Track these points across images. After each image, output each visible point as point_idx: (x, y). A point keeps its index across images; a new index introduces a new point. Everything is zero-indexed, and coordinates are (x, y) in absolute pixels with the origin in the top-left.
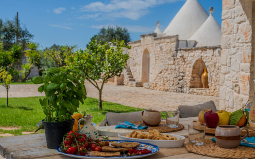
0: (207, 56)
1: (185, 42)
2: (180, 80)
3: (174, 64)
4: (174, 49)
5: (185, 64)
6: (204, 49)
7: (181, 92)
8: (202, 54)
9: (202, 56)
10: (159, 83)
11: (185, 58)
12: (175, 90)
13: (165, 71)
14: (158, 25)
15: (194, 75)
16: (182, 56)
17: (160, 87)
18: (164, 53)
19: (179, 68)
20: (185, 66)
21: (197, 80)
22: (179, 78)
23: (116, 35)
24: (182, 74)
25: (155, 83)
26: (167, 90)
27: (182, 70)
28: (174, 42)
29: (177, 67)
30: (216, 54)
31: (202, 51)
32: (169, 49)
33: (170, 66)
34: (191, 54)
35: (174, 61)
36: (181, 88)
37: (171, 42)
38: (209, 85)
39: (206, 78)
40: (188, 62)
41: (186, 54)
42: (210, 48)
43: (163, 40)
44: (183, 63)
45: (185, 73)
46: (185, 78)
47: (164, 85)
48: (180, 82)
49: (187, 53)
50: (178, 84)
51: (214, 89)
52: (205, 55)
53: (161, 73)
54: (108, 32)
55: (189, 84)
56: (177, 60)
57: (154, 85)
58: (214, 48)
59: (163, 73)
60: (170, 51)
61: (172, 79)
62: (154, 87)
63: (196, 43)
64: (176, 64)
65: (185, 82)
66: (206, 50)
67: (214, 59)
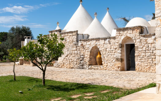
0: (100, 44)
1: (82, 35)
2: (81, 61)
3: (76, 50)
4: (76, 40)
5: (84, 50)
6: (98, 39)
7: (83, 68)
8: (96, 43)
9: (96, 44)
10: (66, 63)
11: (84, 46)
12: (78, 68)
13: (70, 55)
14: (58, 24)
15: (91, 57)
16: (82, 45)
17: (67, 66)
18: (68, 43)
19: (80, 53)
20: (84, 51)
21: (93, 60)
22: (80, 59)
23: (22, 32)
24: (82, 57)
25: (63, 63)
26: (72, 68)
27: (82, 54)
28: (75, 35)
29: (79, 52)
30: (106, 43)
31: (96, 41)
32: (72, 40)
33: (73, 52)
34: (88, 43)
35: (76, 48)
36: (82, 66)
37: (73, 36)
38: (103, 63)
39: (100, 58)
40: (86, 49)
41: (84, 43)
42: (102, 39)
43: (66, 34)
44: (83, 49)
45: (85, 56)
46: (85, 59)
47: (70, 64)
48: (81, 62)
49: (86, 42)
50: (80, 63)
51: (107, 66)
52: (99, 43)
53: (67, 56)
54: (17, 30)
55: (88, 63)
56: (79, 47)
57: (62, 65)
58: (105, 39)
59: (68, 56)
60: (72, 41)
61: (75, 60)
62: (62, 66)
63: (88, 36)
64: (78, 50)
65: (85, 62)
66: (99, 40)
67: (105, 46)
